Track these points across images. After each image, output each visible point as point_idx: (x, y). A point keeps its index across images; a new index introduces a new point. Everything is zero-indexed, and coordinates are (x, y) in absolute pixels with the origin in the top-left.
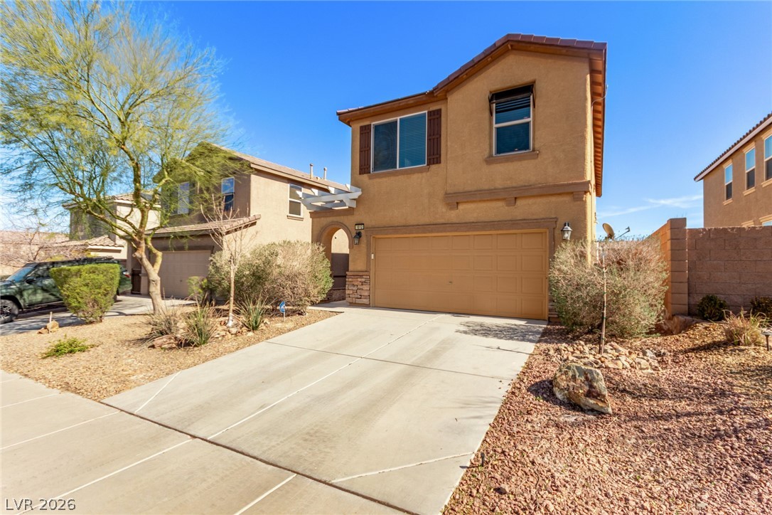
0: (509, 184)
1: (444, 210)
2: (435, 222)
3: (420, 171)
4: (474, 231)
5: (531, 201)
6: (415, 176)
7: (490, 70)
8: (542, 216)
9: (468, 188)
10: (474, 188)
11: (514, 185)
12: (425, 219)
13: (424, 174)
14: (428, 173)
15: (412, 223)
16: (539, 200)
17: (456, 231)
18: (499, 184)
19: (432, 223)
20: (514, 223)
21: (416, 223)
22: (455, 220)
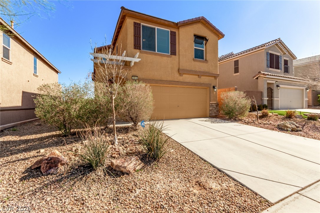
0: (200, 70)
1: (178, 76)
2: (174, 80)
3: (168, 56)
4: (188, 86)
5: (205, 77)
6: (165, 58)
7: (194, 26)
8: (208, 83)
9: (188, 69)
10: (190, 69)
11: (202, 71)
12: (169, 79)
13: (169, 58)
14: (171, 58)
15: (164, 80)
16: (207, 78)
17: (182, 85)
18: (197, 69)
19: (173, 80)
20: (201, 84)
21: (166, 80)
22: (182, 81)
